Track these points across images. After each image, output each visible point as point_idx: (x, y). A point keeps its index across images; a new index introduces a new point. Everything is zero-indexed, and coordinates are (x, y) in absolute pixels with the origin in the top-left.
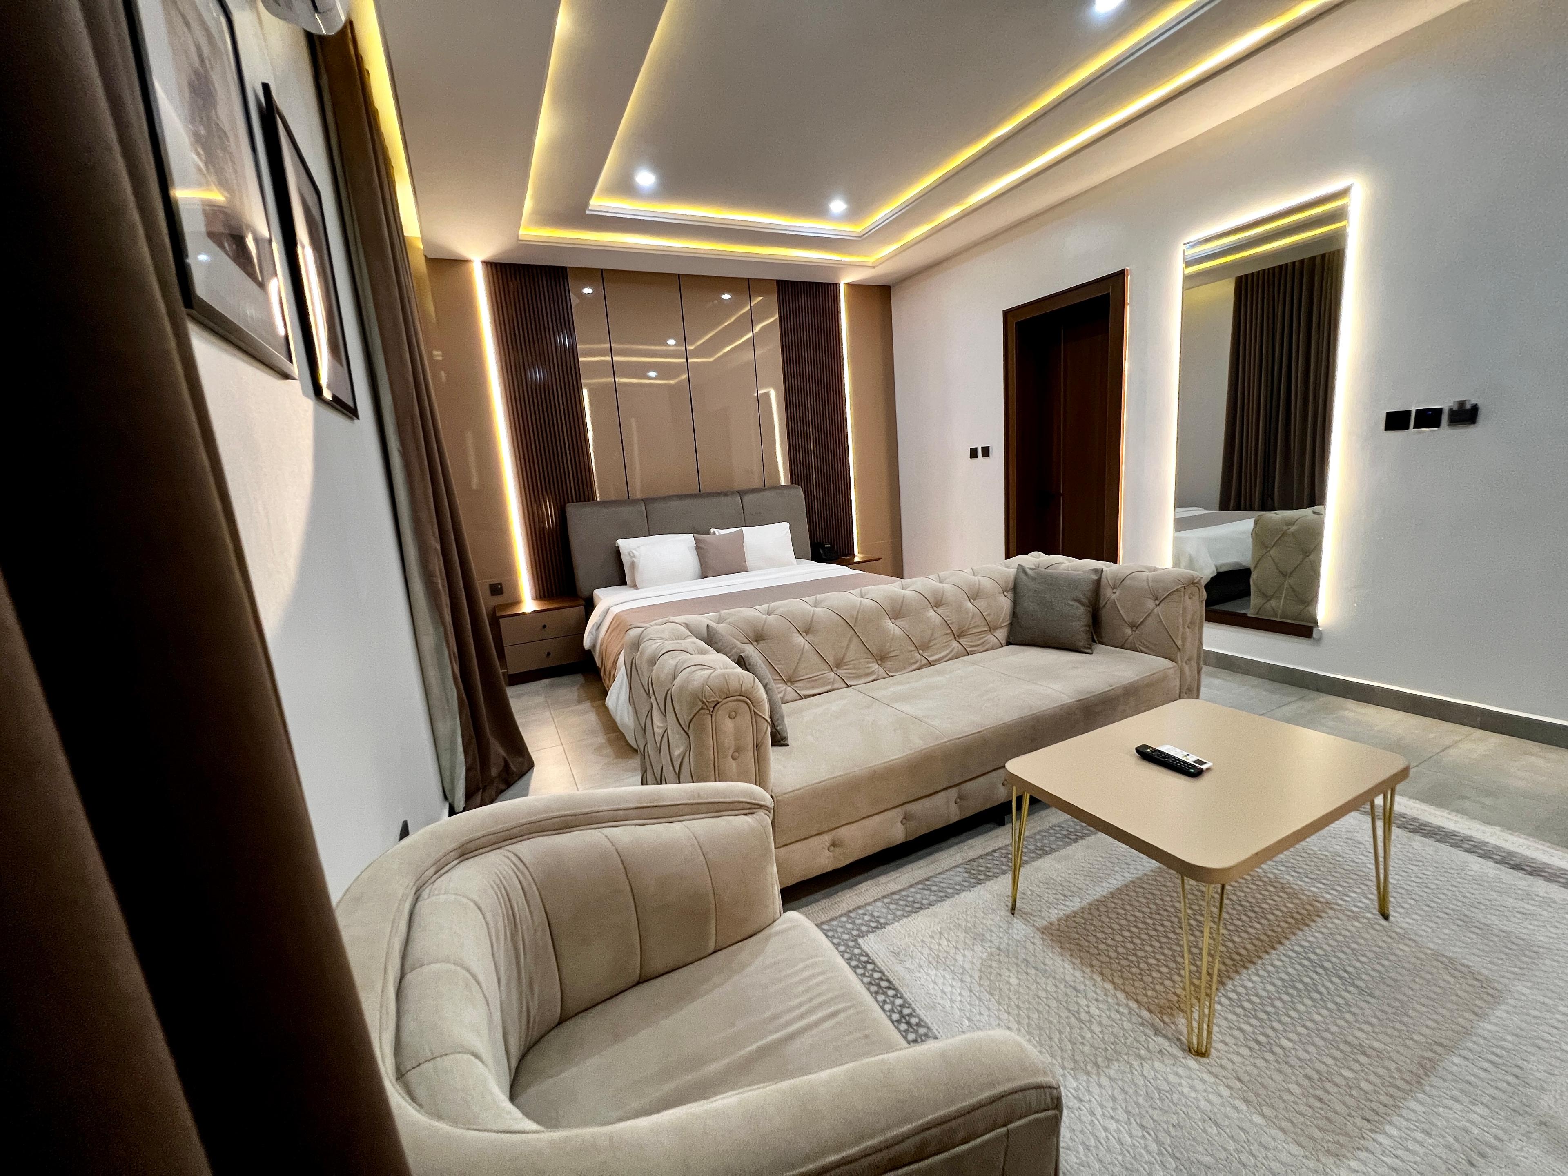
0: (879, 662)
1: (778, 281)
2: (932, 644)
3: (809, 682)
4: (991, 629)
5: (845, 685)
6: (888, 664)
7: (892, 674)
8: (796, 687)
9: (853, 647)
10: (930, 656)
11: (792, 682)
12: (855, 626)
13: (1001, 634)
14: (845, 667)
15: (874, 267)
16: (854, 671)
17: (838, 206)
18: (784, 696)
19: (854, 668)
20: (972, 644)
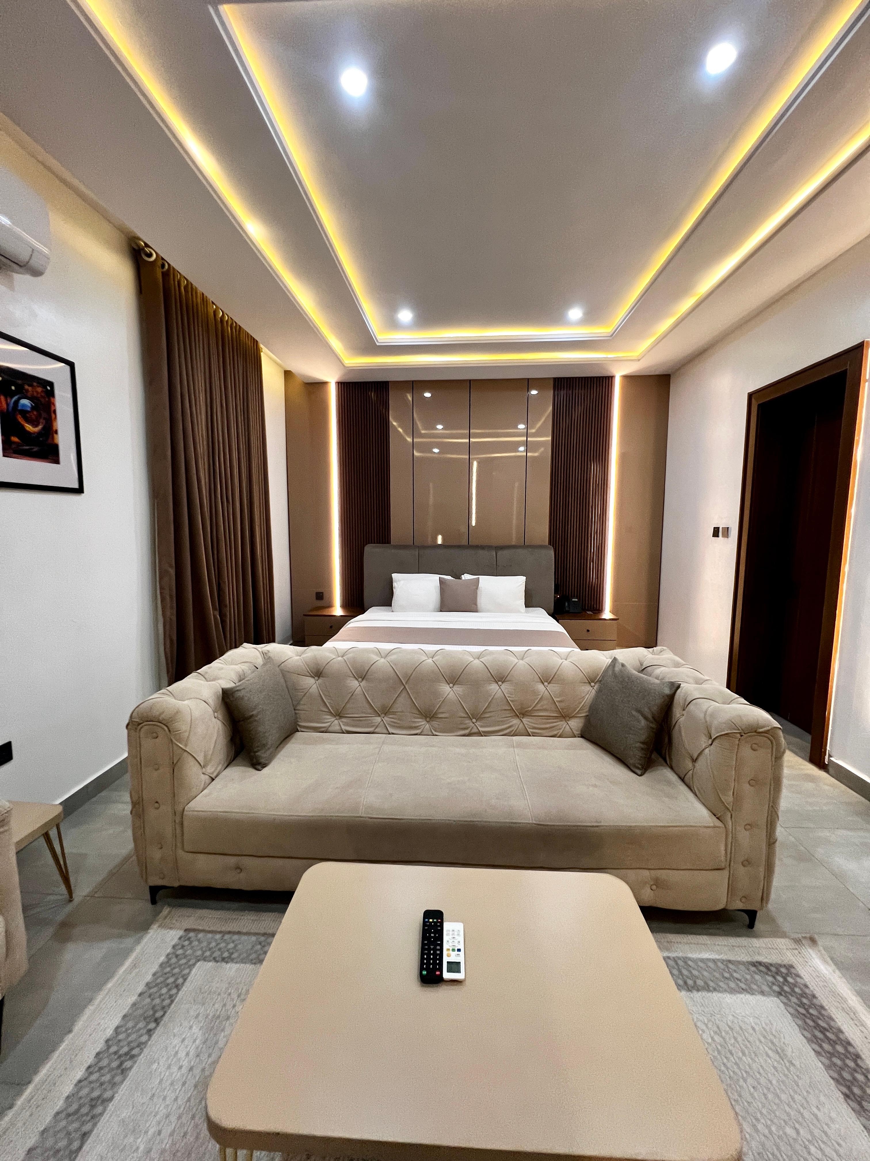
0: (428, 719)
1: (555, 379)
2: (487, 715)
3: (354, 720)
4: (565, 716)
5: (386, 732)
6: (435, 723)
7: (437, 733)
8: (342, 722)
9: (401, 700)
10: (481, 727)
11: (341, 717)
12: (406, 683)
13: (576, 724)
14: (391, 716)
15: (639, 360)
16: (399, 722)
17: (575, 313)
18: (330, 726)
19: (399, 719)
20: (536, 726)
